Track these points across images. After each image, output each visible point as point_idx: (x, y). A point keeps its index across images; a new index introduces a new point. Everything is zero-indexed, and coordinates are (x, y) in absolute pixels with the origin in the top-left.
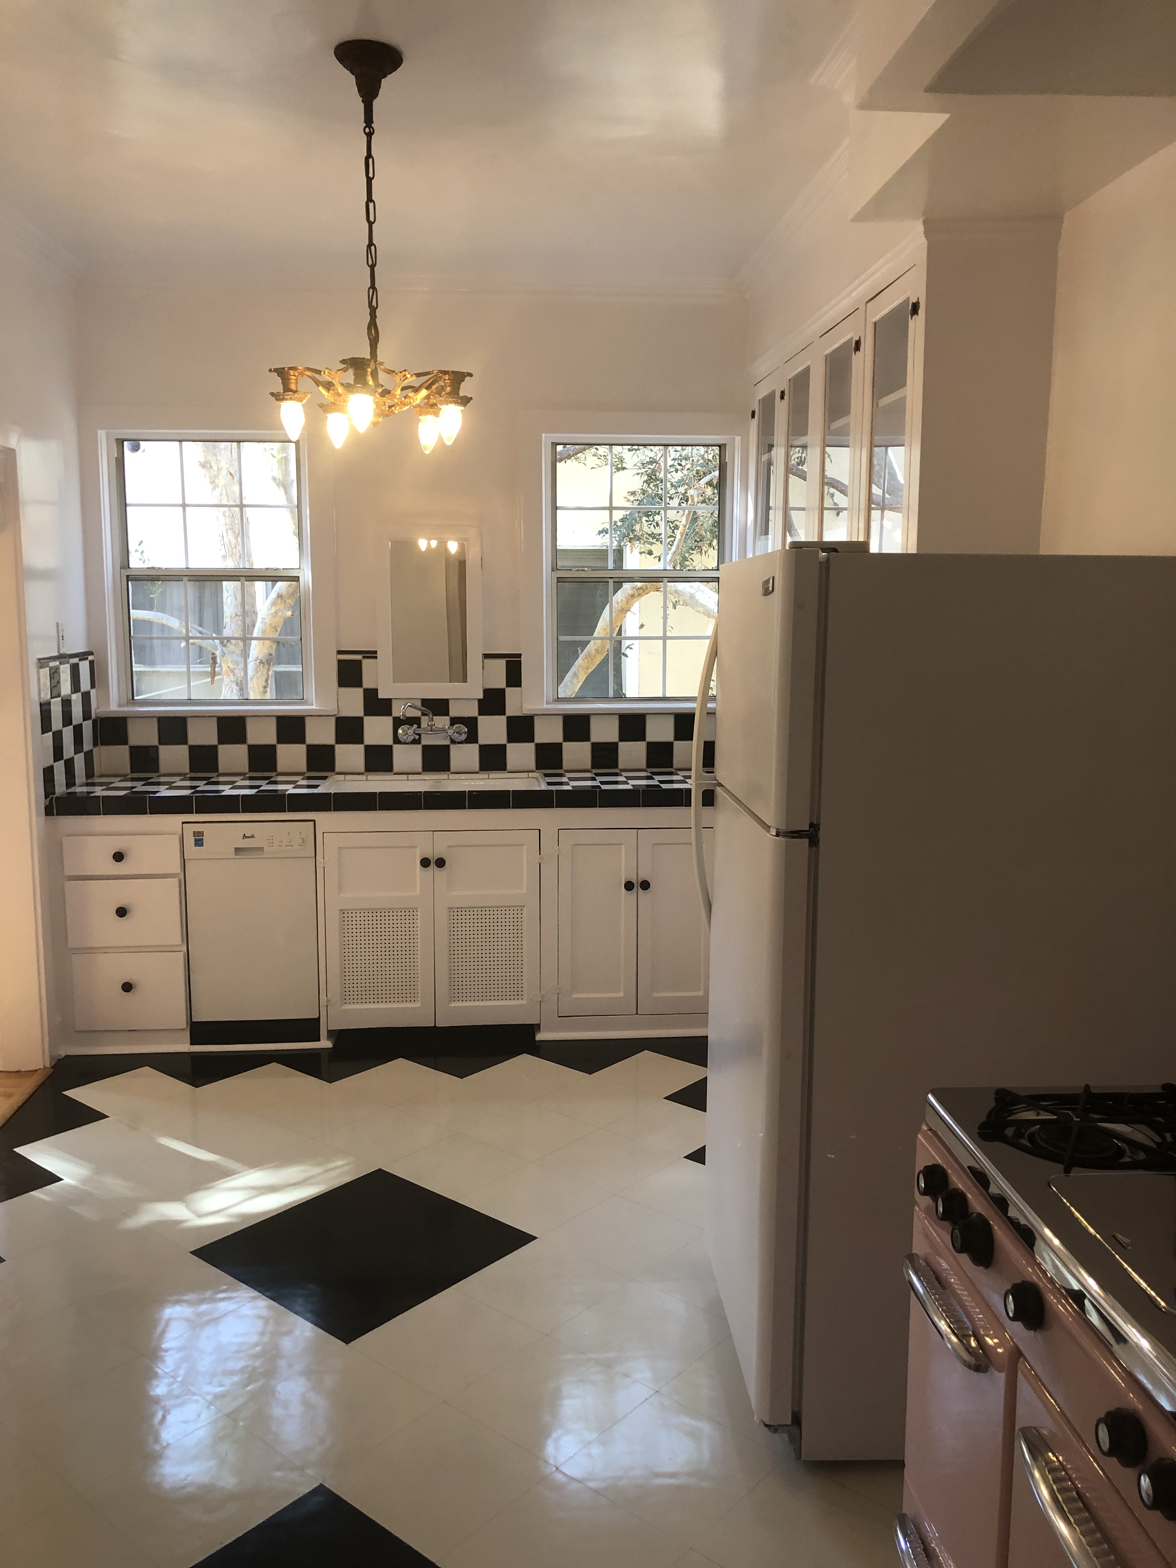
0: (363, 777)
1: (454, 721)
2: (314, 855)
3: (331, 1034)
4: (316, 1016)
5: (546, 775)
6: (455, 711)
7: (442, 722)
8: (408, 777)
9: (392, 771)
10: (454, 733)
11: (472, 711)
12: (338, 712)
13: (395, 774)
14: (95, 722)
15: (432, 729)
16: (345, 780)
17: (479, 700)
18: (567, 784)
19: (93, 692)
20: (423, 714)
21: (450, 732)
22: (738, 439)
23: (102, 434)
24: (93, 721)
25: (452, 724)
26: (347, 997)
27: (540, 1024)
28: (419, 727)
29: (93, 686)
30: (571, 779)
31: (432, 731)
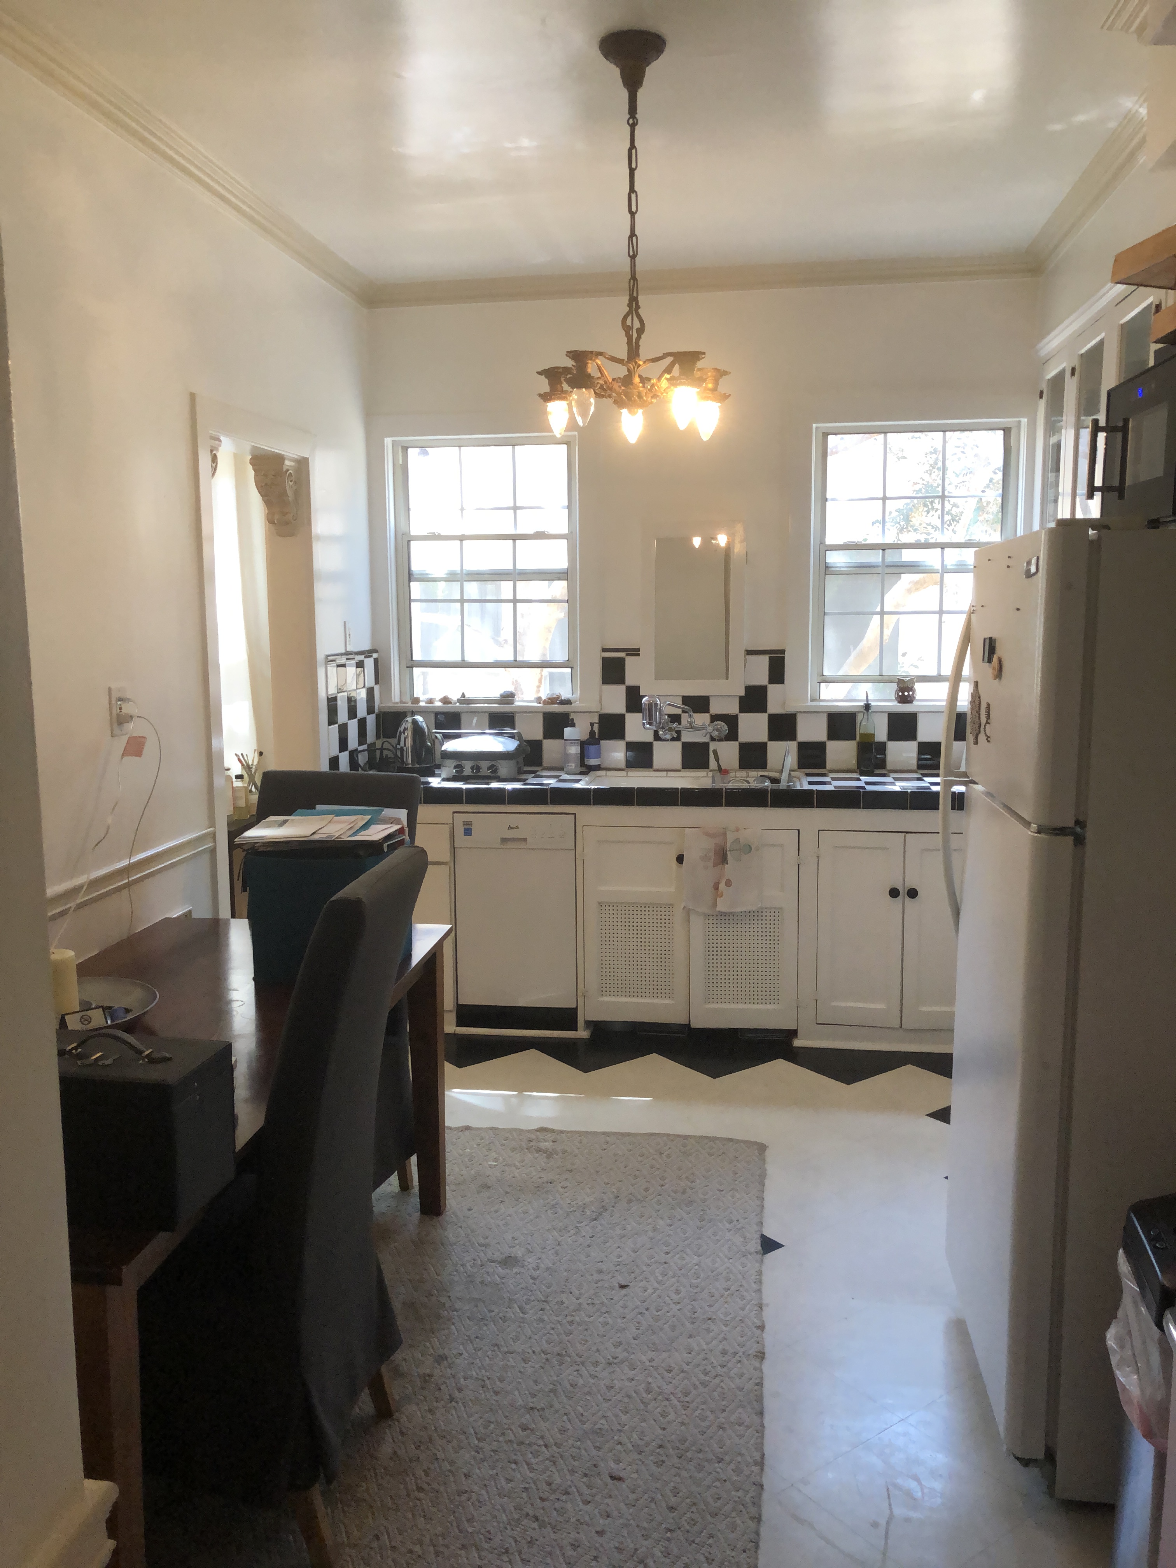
0: (624, 773)
1: (715, 718)
2: (574, 848)
3: (588, 1024)
4: (574, 1006)
5: (808, 775)
6: (716, 708)
7: (701, 719)
8: (667, 774)
9: (652, 768)
10: (714, 730)
11: (733, 708)
12: (601, 709)
13: (654, 771)
14: (378, 716)
15: (692, 727)
16: (606, 775)
17: (741, 697)
18: (830, 783)
19: (377, 689)
20: (684, 712)
21: (710, 729)
22: (1024, 421)
23: (388, 441)
24: (377, 715)
25: (712, 721)
26: (604, 989)
27: (797, 1030)
28: (680, 724)
29: (377, 682)
30: (833, 779)
31: (692, 728)
